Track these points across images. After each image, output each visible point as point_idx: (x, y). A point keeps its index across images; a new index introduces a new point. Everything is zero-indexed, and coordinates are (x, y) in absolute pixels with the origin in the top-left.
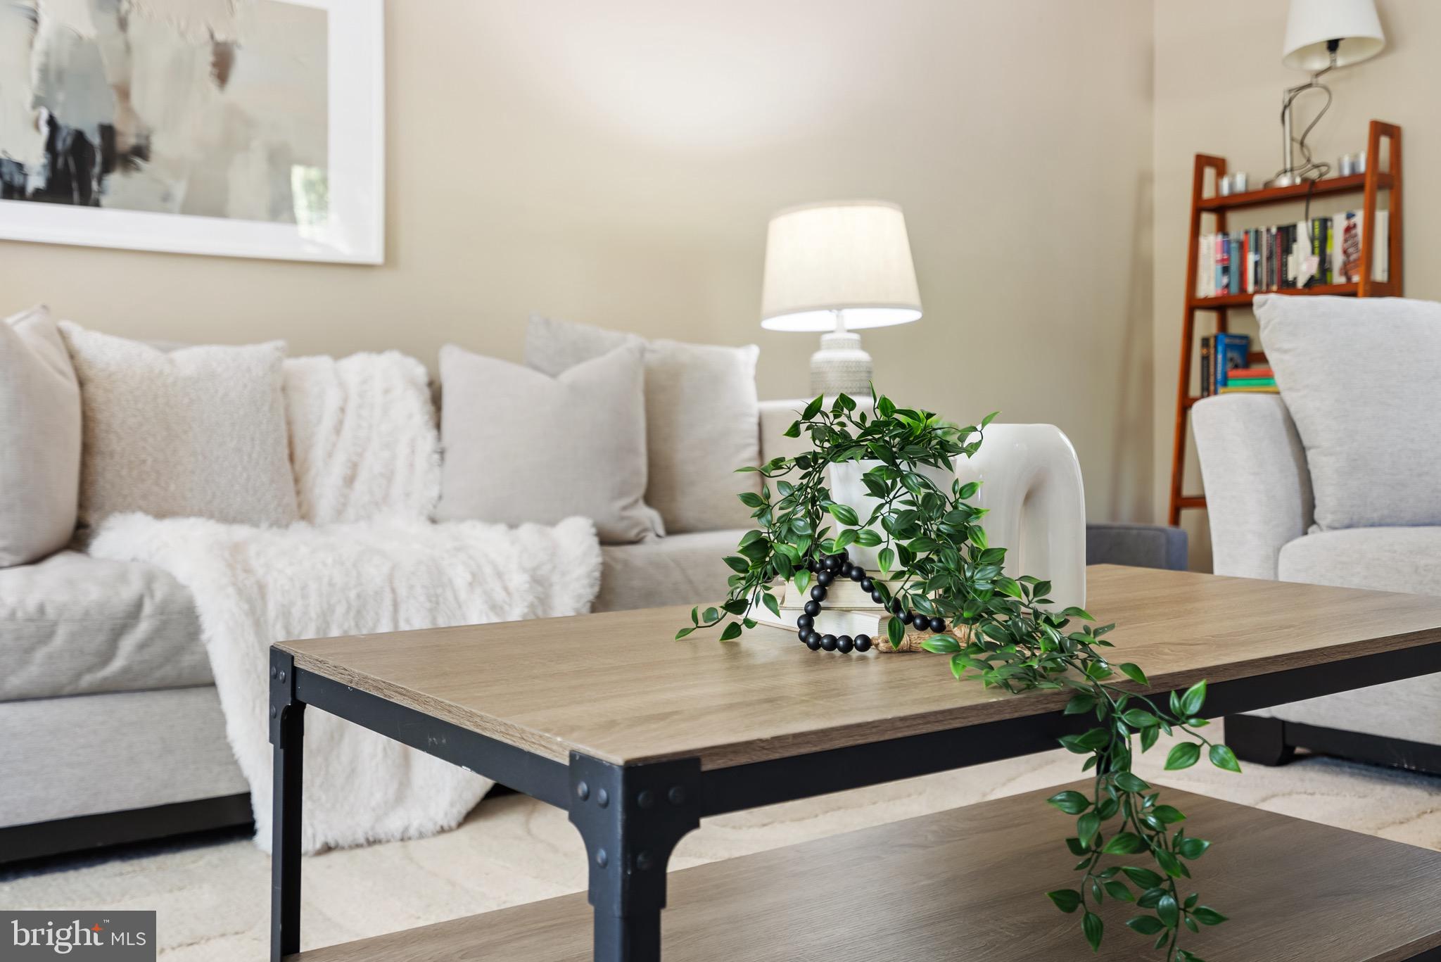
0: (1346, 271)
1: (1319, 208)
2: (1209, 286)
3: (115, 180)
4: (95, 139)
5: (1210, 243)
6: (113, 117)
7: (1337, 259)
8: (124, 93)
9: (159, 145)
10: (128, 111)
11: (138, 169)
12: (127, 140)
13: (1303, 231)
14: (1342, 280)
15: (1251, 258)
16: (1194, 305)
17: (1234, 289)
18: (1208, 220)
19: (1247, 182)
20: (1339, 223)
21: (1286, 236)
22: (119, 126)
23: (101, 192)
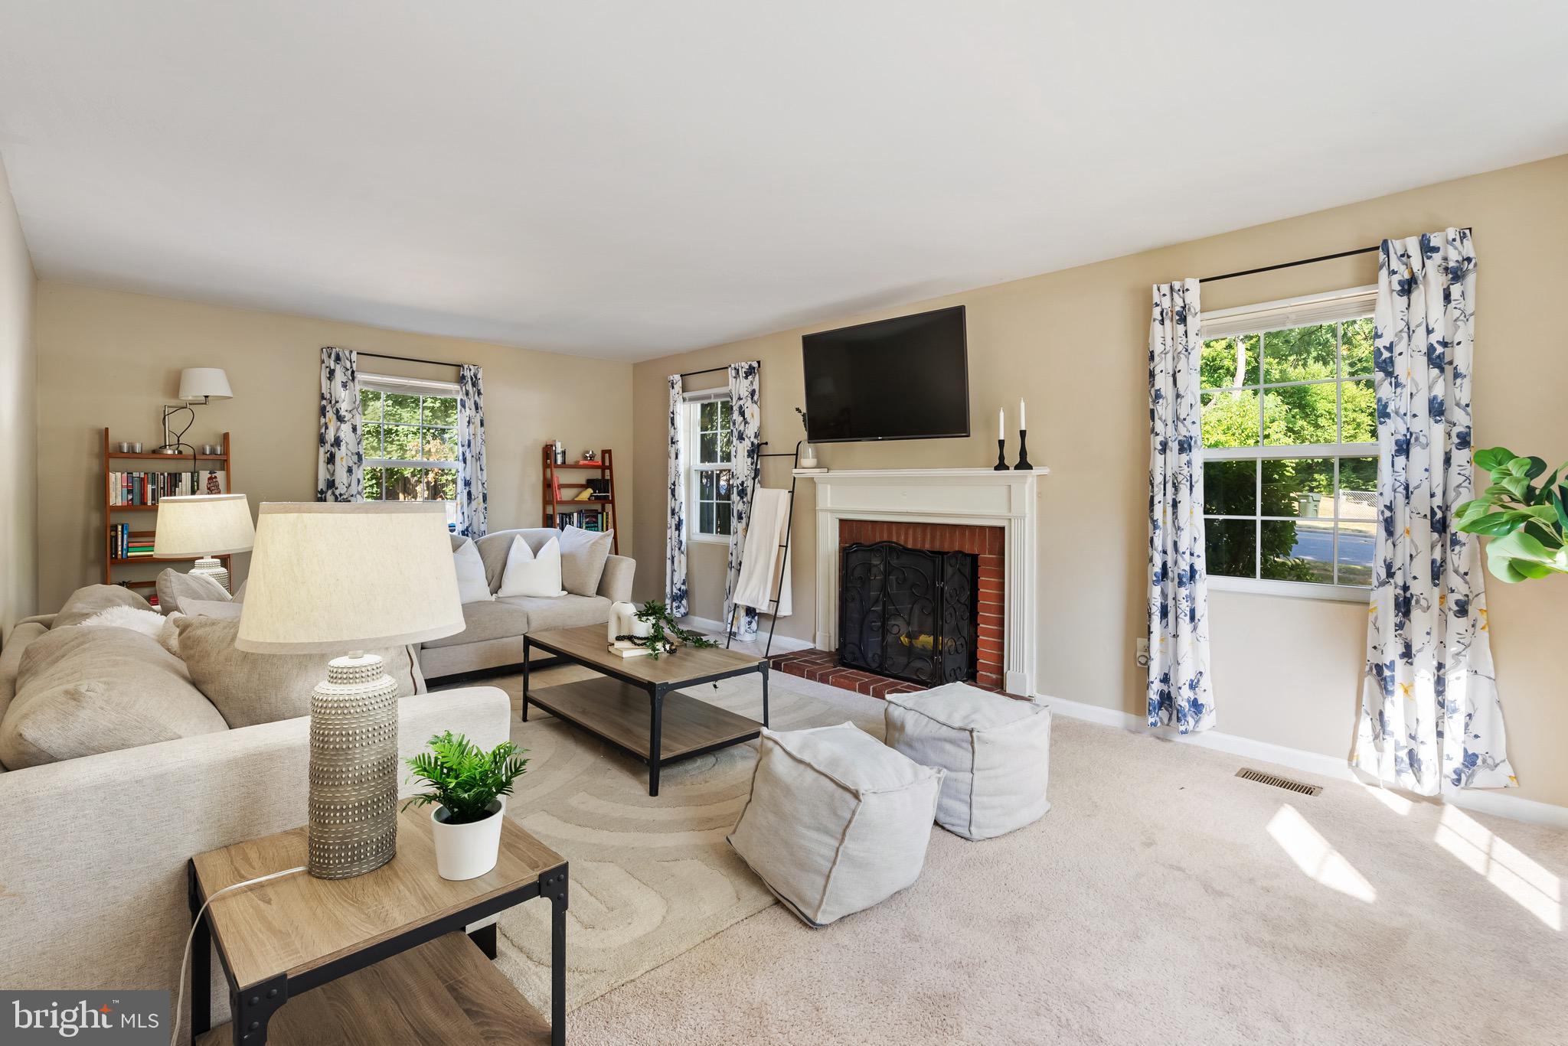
2: (117, 499)
5: (117, 476)
13: (187, 476)
15: (150, 487)
17: (137, 502)
20: (205, 475)
21: (174, 478)
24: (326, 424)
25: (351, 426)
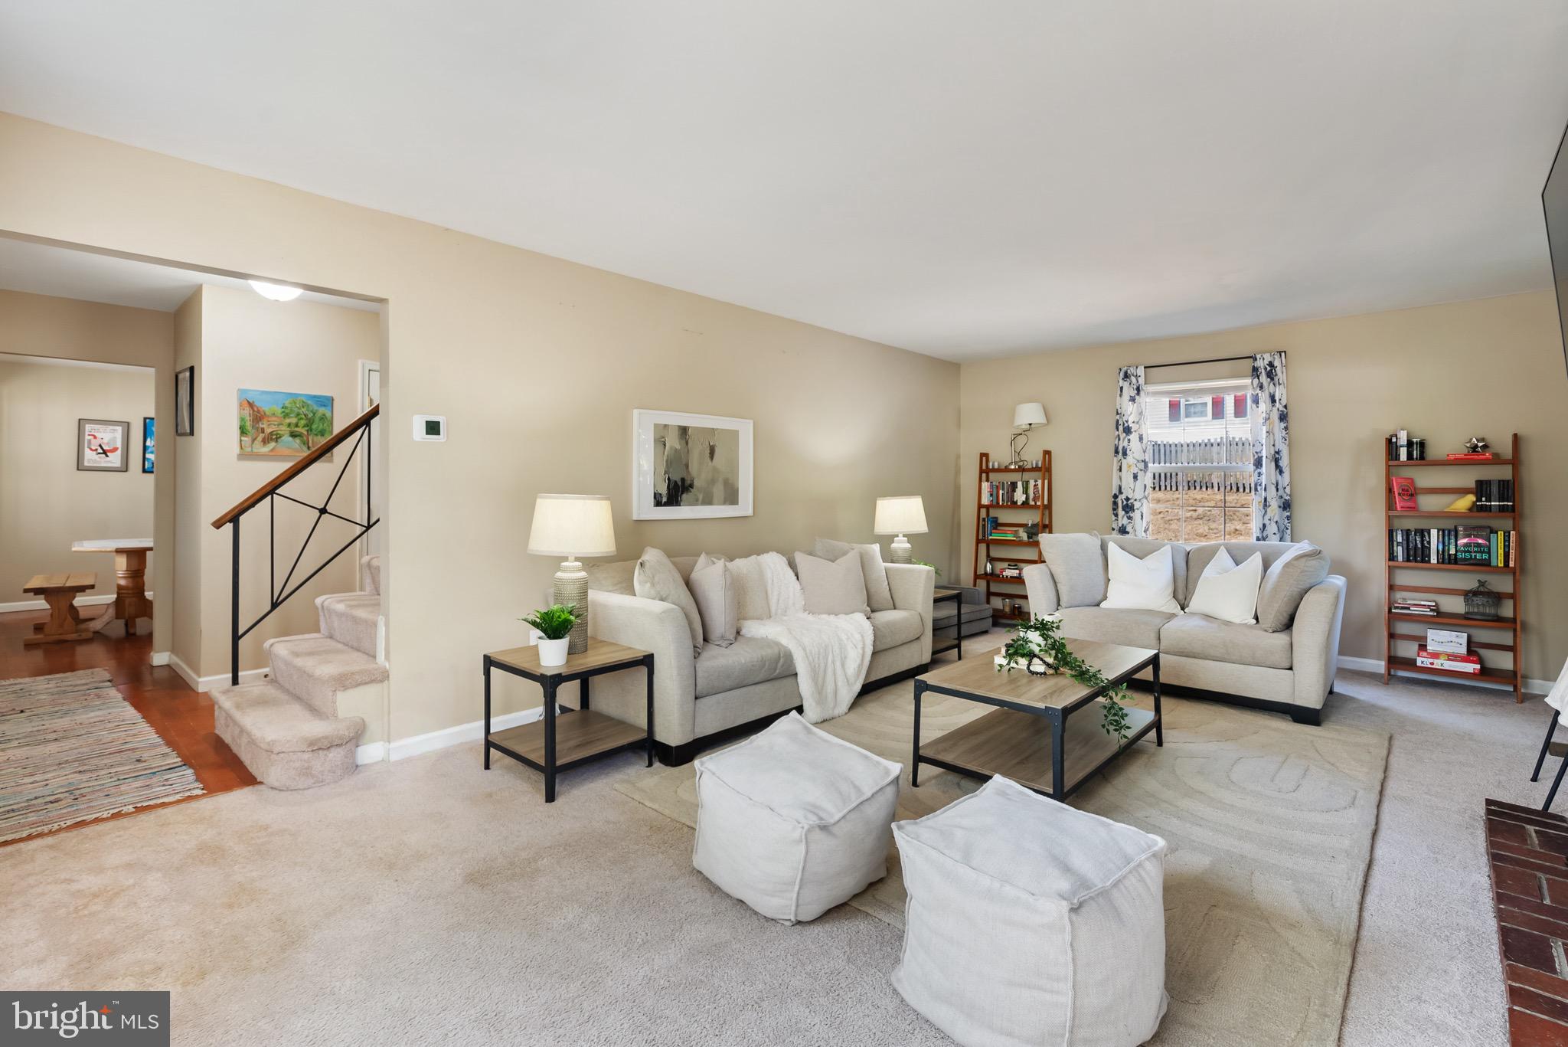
0: (1035, 499)
1: (1026, 476)
2: (985, 501)
3: (684, 496)
4: (680, 483)
5: (985, 485)
6: (684, 475)
7: (1031, 495)
8: (687, 466)
9: (696, 483)
10: (688, 472)
11: (691, 492)
12: (688, 482)
13: (1020, 484)
14: (1033, 503)
15: (1001, 492)
16: (980, 506)
17: (995, 502)
18: (984, 475)
19: (999, 465)
20: (1032, 483)
21: (1014, 485)
22: (686, 478)
23: (681, 500)
24: (1119, 435)
25: (1138, 436)
